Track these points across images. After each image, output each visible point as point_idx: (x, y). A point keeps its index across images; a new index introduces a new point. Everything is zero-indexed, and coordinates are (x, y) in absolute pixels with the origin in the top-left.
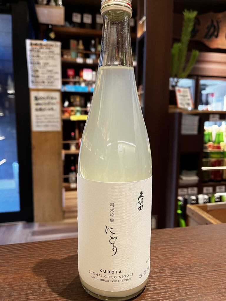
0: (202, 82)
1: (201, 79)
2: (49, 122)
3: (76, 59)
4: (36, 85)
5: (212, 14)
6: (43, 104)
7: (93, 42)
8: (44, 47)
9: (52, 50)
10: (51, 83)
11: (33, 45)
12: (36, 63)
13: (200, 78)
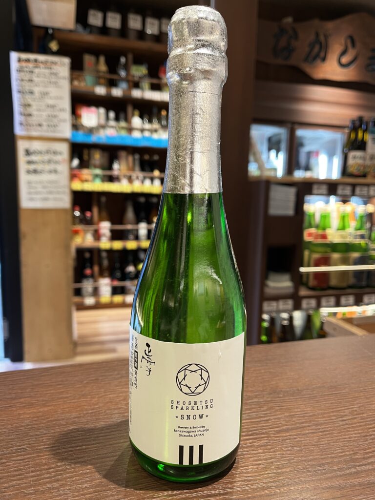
0: (300, 133)
1: (298, 128)
2: (51, 193)
3: (94, 89)
4: (28, 130)
5: (316, 22)
6: (40, 163)
7: (123, 60)
8: (42, 66)
9: (55, 71)
10: (53, 127)
11: (23, 60)
12: (28, 91)
13: (296, 126)
